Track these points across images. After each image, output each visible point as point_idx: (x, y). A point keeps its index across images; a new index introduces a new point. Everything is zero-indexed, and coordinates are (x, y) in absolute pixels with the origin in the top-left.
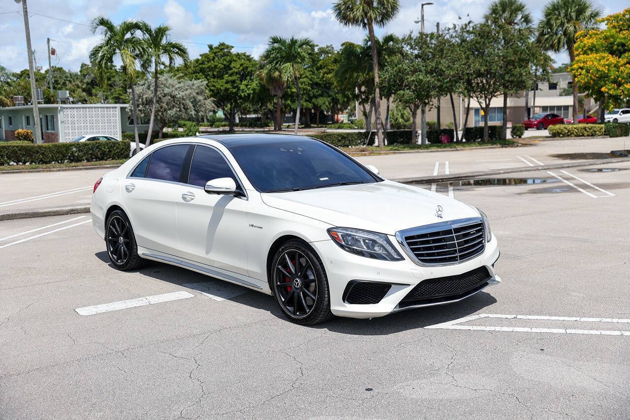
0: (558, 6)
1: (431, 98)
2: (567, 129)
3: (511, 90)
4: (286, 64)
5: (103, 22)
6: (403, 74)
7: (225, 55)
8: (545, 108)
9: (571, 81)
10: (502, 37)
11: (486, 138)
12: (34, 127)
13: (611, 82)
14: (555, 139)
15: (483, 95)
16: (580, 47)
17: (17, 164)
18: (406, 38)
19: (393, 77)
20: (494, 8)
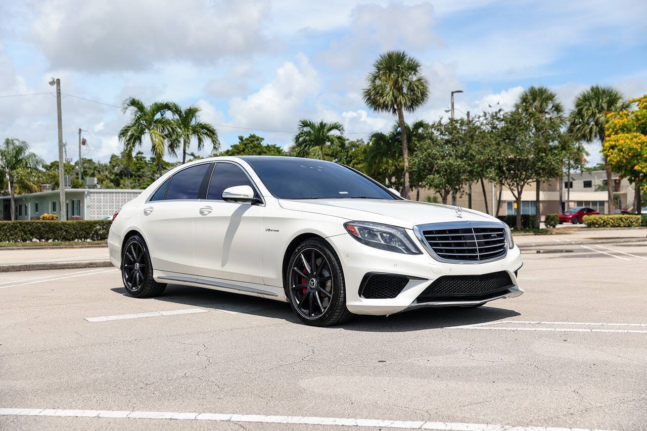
0: (588, 97)
1: (462, 184)
2: (602, 219)
3: (542, 177)
4: (315, 147)
5: (134, 103)
6: (433, 158)
7: (255, 146)
8: (579, 203)
9: (606, 179)
10: (532, 125)
11: (519, 226)
12: (60, 213)
13: (644, 161)
14: (590, 229)
15: (515, 183)
16: (611, 128)
17: (40, 241)
18: (436, 124)
19: (422, 161)
20: (524, 97)
